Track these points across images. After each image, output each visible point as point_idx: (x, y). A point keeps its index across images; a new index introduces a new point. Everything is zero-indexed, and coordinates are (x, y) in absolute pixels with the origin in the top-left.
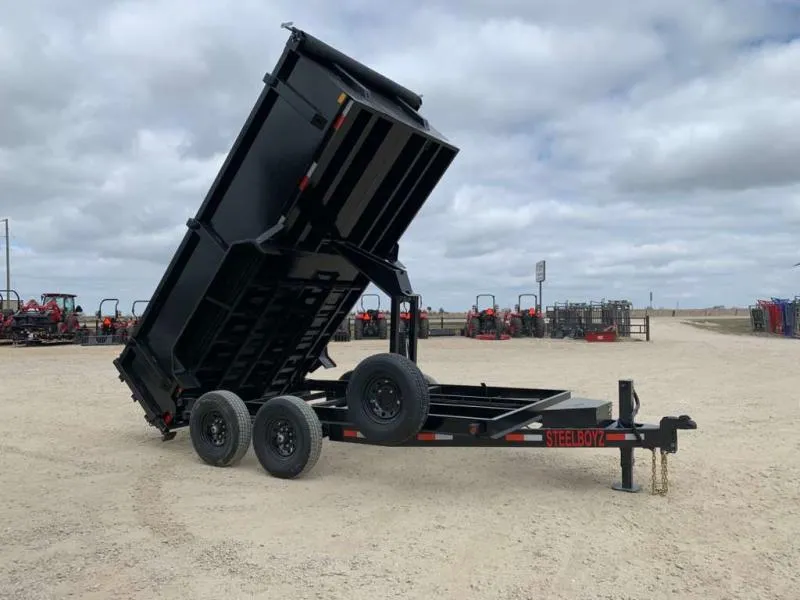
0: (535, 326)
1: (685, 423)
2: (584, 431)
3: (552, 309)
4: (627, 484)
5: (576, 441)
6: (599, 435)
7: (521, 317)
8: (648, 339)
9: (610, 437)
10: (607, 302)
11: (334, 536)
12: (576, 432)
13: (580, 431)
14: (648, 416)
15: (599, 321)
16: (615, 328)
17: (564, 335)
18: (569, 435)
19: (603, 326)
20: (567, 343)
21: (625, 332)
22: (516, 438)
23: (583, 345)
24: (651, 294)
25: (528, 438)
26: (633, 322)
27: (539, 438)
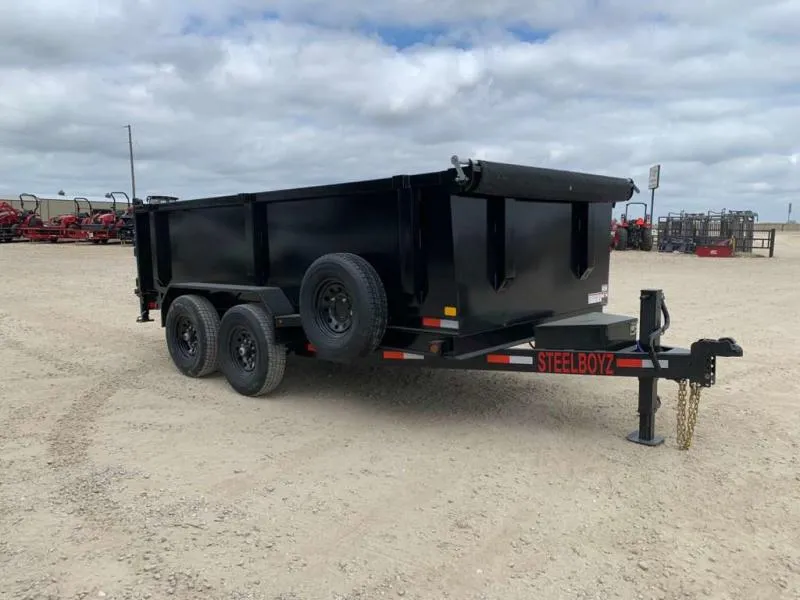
0: (643, 239)
1: (727, 348)
2: (587, 355)
3: (665, 220)
4: (646, 434)
5: (576, 366)
6: (607, 359)
7: (626, 228)
8: (771, 255)
9: (620, 363)
10: (727, 212)
11: (236, 472)
12: (576, 355)
13: (582, 354)
14: (678, 337)
15: (717, 234)
16: (732, 242)
17: (674, 249)
18: (566, 358)
19: (720, 239)
20: (676, 257)
21: (745, 246)
22: (500, 359)
23: (692, 260)
24: (790, 205)
25: (514, 360)
26: (756, 235)
27: (529, 360)
